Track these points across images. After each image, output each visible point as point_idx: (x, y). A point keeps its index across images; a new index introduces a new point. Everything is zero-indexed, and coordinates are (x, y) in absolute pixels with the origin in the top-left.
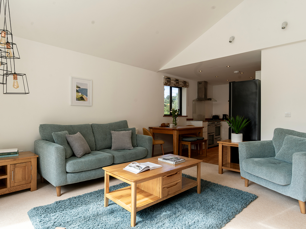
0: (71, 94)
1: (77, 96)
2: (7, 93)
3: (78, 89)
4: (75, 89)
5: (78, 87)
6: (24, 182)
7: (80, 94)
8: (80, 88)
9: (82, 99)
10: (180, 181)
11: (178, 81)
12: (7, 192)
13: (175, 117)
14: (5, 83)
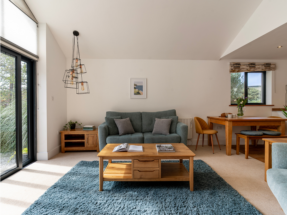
0: (130, 90)
1: (135, 91)
2: (78, 94)
3: (135, 86)
4: (133, 86)
5: (135, 85)
6: (93, 146)
7: (137, 90)
8: (137, 85)
9: (138, 93)
10: (158, 169)
11: (255, 64)
12: (85, 150)
13: (241, 106)
14: (77, 88)
